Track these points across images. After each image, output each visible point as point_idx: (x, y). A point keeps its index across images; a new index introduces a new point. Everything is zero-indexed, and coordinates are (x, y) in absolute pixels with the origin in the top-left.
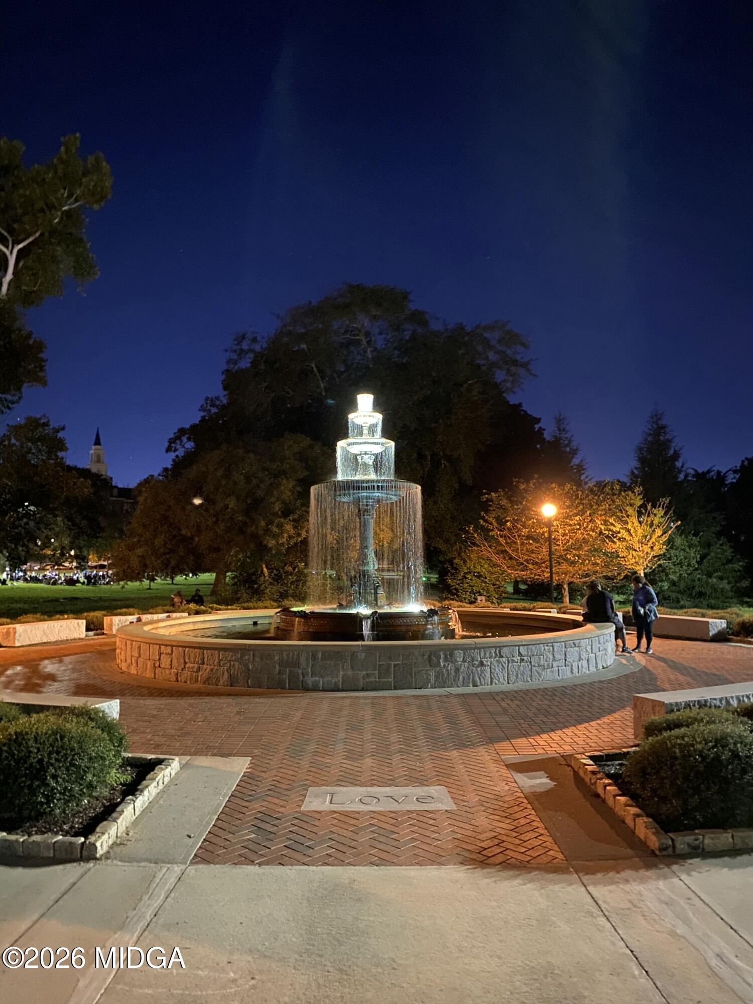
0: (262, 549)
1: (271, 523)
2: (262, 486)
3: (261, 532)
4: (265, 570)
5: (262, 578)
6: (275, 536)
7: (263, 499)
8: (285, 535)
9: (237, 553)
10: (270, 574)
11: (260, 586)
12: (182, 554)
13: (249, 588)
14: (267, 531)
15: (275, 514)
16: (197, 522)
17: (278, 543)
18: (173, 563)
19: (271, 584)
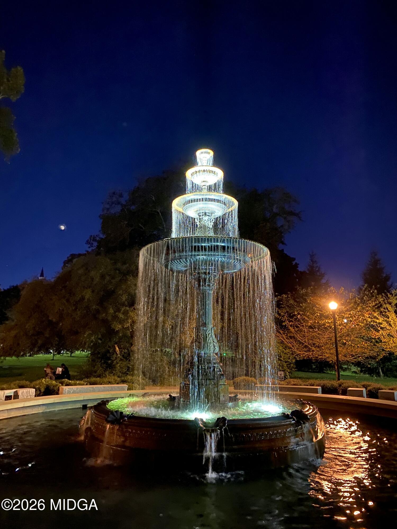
0: (111, 333)
1: (119, 310)
2: (113, 281)
3: (110, 318)
4: (117, 349)
5: (115, 355)
6: (121, 322)
7: (113, 292)
8: (130, 321)
9: (90, 335)
10: (121, 352)
11: (113, 361)
12: (47, 336)
13: (104, 363)
14: (115, 317)
15: (123, 305)
16: (59, 309)
17: (123, 327)
18: (40, 342)
19: (121, 360)
